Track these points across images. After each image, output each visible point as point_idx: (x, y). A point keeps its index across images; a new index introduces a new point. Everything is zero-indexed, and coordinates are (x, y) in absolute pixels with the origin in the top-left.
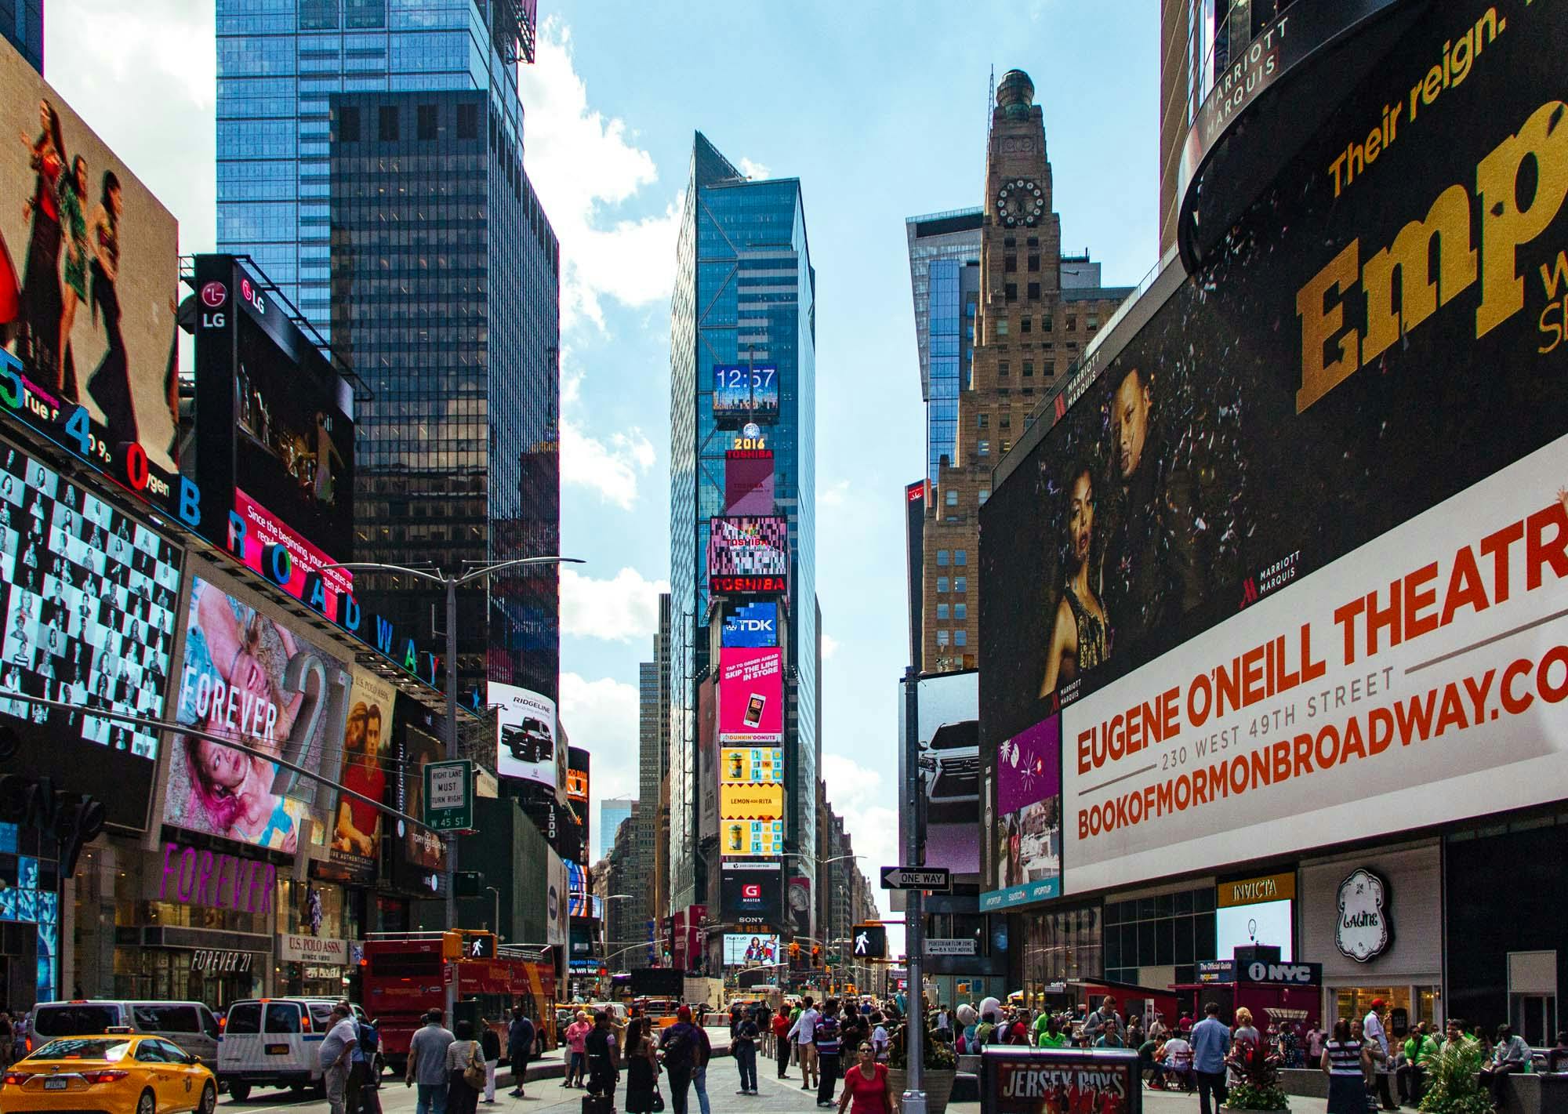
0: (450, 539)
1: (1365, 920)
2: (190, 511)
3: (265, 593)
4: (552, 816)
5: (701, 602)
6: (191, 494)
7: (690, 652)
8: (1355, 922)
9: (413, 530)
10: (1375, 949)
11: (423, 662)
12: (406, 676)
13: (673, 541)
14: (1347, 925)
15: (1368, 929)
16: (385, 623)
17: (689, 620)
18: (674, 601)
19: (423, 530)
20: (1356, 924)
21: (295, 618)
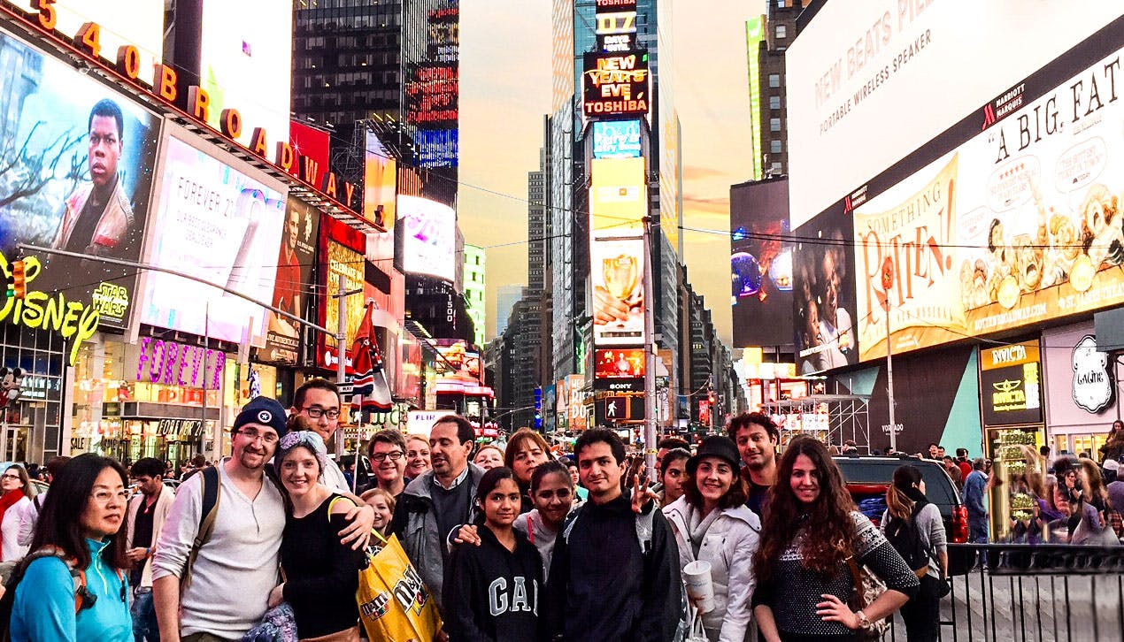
0: (370, 83)
1: (1094, 378)
2: (168, 90)
3: (221, 145)
4: (450, 304)
5: (577, 122)
6: (169, 78)
7: (568, 163)
8: (1086, 379)
9: (341, 78)
10: (1103, 401)
11: (341, 190)
12: (328, 201)
13: (555, 73)
14: (1080, 382)
15: (1096, 384)
16: (312, 161)
17: (568, 137)
18: (555, 122)
19: (350, 77)
20: (1087, 381)
21: (243, 162)
